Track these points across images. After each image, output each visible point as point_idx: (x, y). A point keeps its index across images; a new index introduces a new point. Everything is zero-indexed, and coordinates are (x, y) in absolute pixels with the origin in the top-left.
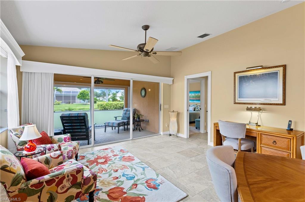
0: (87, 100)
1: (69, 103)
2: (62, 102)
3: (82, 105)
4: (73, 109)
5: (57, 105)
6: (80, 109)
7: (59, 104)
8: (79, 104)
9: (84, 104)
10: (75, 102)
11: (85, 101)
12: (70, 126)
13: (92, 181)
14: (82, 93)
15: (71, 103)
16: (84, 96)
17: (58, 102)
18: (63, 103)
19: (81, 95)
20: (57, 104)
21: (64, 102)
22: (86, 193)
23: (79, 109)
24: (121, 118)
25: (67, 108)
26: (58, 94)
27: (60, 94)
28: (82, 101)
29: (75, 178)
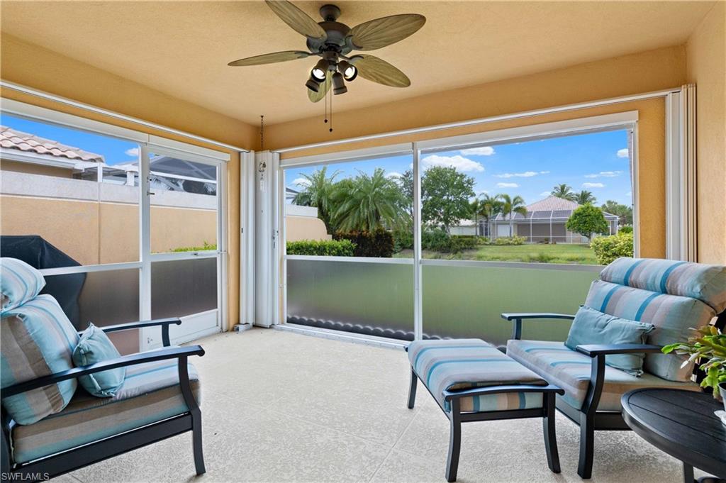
1: (547, 241)
2: (530, 238)
3: (581, 248)
4: (552, 259)
5: (514, 246)
6: (571, 260)
7: (521, 244)
8: (572, 246)
9: (584, 246)
10: (564, 240)
11: (589, 237)
14: (579, 214)
15: (550, 243)
16: (585, 222)
18: (531, 242)
19: (576, 221)
20: (516, 243)
21: (534, 240)
23: (568, 260)
25: (535, 255)
28: (579, 235)
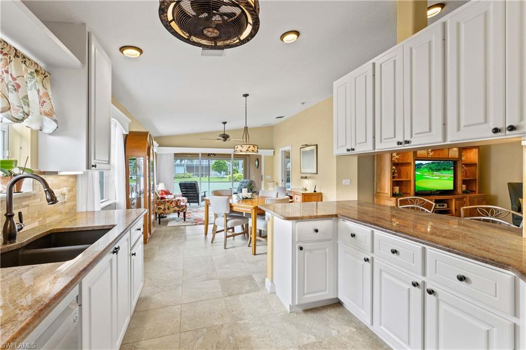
0: (224, 171)
1: (202, 175)
2: (194, 175)
7: (190, 177)
8: (214, 178)
9: (219, 178)
10: (210, 175)
11: (221, 173)
12: (185, 191)
13: (184, 207)
16: (219, 166)
17: (188, 174)
20: (187, 176)
21: (196, 175)
22: (182, 211)
24: (237, 189)
26: (189, 164)
27: (191, 163)
28: (217, 173)
29: (177, 203)
